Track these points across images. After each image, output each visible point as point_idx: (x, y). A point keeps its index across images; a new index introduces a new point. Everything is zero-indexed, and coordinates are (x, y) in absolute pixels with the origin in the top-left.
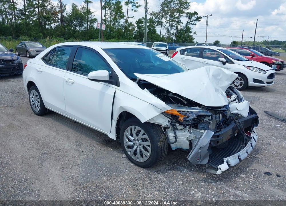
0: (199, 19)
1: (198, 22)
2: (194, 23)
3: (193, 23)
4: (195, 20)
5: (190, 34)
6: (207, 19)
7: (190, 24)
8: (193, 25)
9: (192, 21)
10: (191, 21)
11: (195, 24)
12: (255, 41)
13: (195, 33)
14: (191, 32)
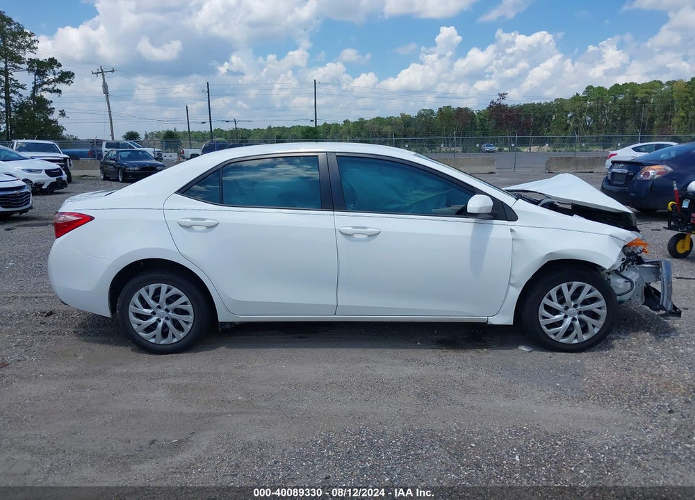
0: (66, 77)
1: (64, 84)
2: (55, 88)
3: (51, 87)
4: (56, 81)
5: (51, 117)
6: (104, 79)
7: (43, 90)
8: (51, 92)
9: (48, 83)
10: (44, 83)
11: (59, 91)
12: (213, 130)
13: (63, 114)
14: (51, 111)
